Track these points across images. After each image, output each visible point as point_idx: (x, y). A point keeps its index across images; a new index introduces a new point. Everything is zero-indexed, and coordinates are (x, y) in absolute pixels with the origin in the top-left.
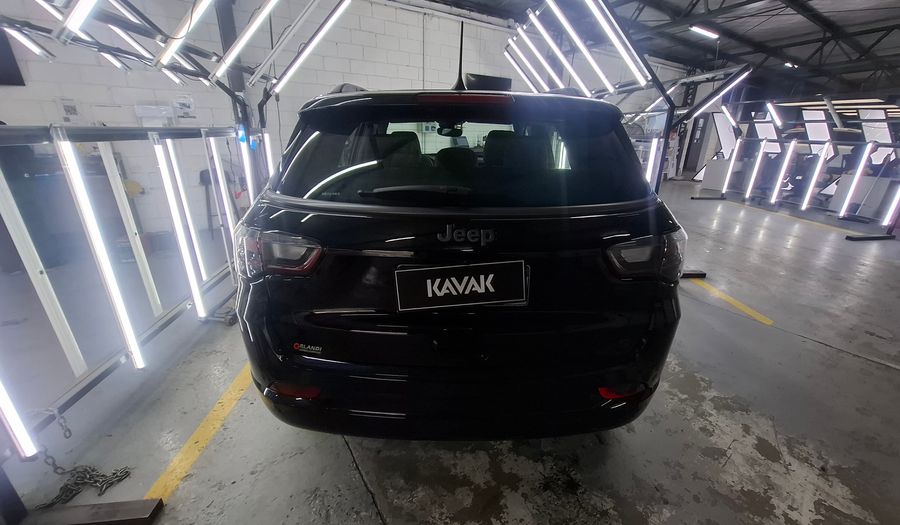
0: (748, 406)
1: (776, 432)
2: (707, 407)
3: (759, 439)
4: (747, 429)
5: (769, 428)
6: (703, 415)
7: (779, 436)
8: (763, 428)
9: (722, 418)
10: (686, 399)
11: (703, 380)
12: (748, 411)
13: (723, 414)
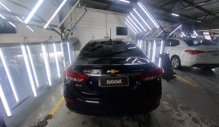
2: (179, 109)
3: (193, 117)
4: (190, 115)
5: (196, 115)
7: (199, 117)
10: (173, 107)
11: (178, 101)
12: (190, 110)
13: (183, 111)
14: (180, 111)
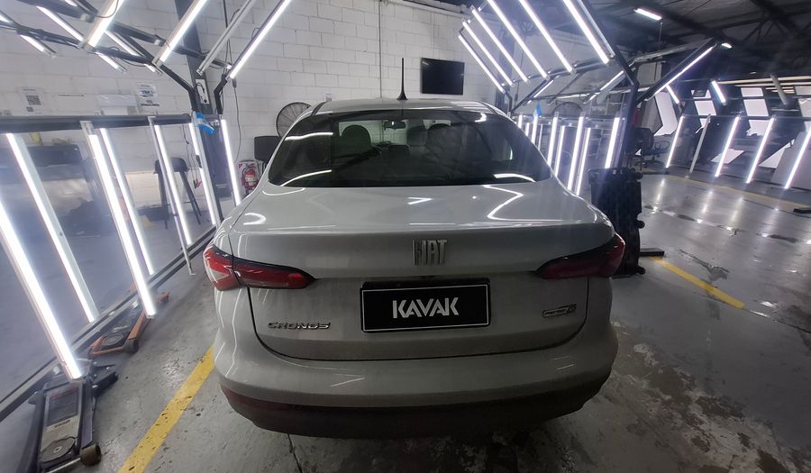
0: (741, 409)
1: (779, 445)
2: (695, 410)
3: (761, 453)
4: (745, 440)
5: (770, 438)
6: (692, 421)
7: (782, 449)
8: (763, 438)
9: (714, 426)
10: (670, 401)
11: (685, 377)
12: (741, 416)
13: (715, 420)
14: (701, 422)
